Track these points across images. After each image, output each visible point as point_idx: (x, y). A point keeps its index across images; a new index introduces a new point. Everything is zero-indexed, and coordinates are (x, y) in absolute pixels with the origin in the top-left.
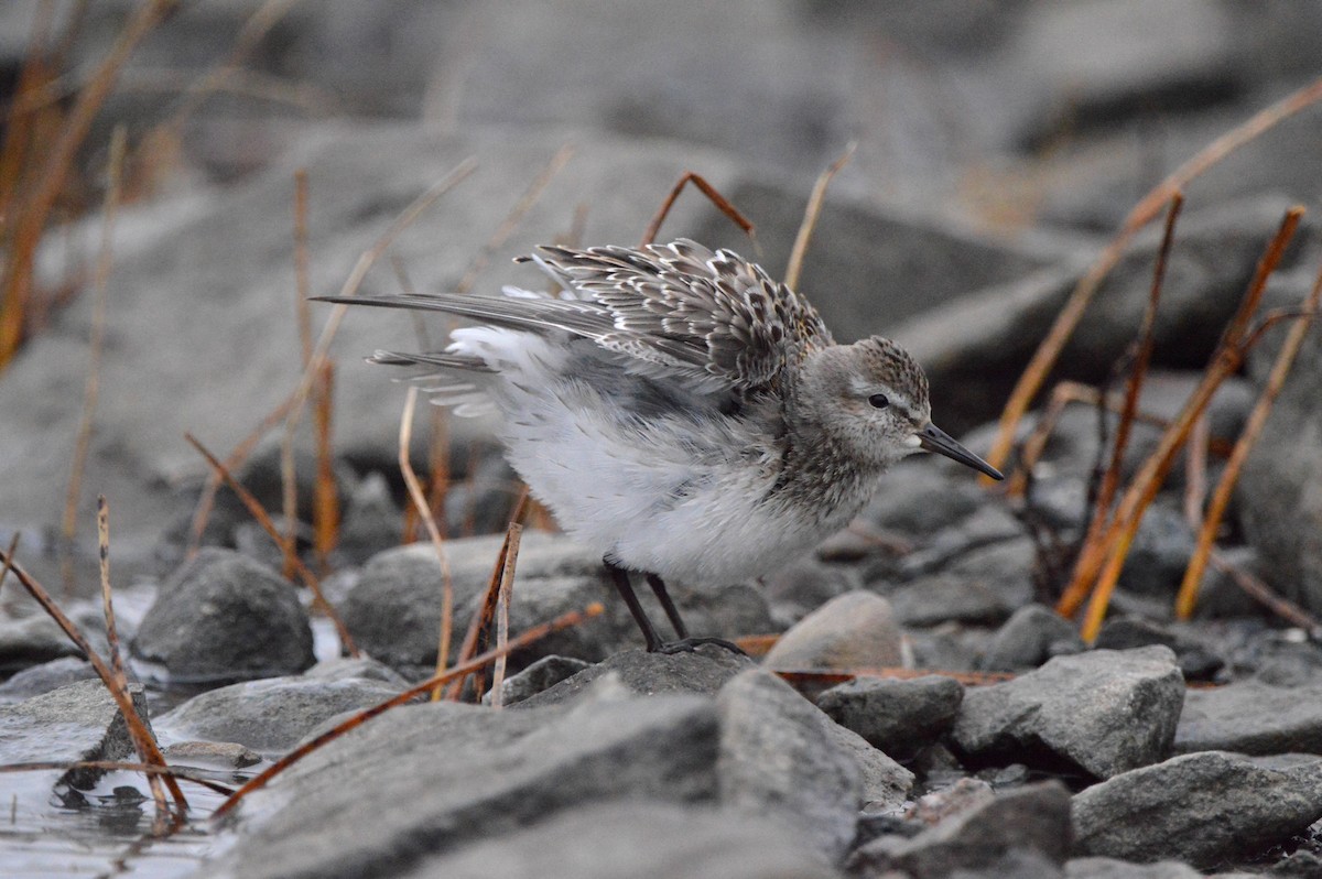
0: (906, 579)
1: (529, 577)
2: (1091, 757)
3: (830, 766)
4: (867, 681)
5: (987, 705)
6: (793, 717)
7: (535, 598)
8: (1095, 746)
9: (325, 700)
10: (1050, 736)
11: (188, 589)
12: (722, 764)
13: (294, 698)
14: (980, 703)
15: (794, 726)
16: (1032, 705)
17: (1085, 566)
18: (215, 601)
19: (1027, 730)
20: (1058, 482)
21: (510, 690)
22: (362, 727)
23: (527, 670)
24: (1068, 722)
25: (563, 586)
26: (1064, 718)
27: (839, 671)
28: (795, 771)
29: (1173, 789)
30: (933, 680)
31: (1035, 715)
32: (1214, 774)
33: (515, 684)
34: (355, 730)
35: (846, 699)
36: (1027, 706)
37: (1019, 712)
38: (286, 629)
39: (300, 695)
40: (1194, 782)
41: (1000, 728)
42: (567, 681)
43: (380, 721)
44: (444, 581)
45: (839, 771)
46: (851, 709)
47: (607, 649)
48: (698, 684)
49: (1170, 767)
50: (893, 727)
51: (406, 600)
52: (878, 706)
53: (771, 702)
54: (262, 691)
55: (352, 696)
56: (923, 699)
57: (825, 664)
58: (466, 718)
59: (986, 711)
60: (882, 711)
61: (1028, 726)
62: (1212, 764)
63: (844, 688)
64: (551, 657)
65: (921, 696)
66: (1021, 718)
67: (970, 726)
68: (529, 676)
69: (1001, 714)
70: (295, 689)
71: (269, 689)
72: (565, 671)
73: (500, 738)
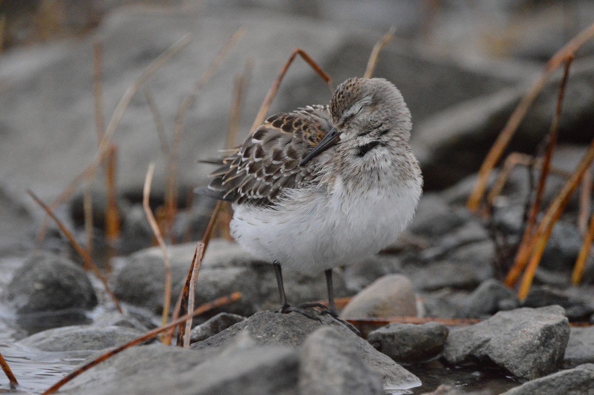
0: (425, 263)
1: (214, 267)
2: (517, 368)
3: (365, 382)
4: (396, 326)
5: (461, 339)
6: (346, 354)
7: (217, 279)
8: (519, 362)
9: (97, 339)
10: (495, 356)
11: (28, 275)
12: (303, 382)
13: (80, 338)
14: (458, 338)
15: (346, 360)
16: (485, 339)
17: (521, 257)
18: (43, 282)
19: (482, 353)
20: (509, 208)
21: (199, 332)
22: (111, 359)
23: (209, 321)
24: (505, 348)
25: (232, 273)
26: (503, 346)
27: (381, 319)
28: (345, 386)
29: (559, 389)
30: (431, 325)
31: (487, 344)
32: (581, 381)
33: (202, 329)
34: (107, 361)
35: (384, 336)
36: (483, 340)
37: (478, 343)
38: (81, 296)
39: (84, 336)
40: (570, 385)
41: (468, 351)
42: (228, 329)
43: (121, 356)
44: (167, 270)
45: (370, 384)
46: (386, 341)
47: (256, 307)
48: (300, 330)
49: (557, 377)
50: (409, 352)
51: (148, 279)
52: (401, 340)
53: (333, 346)
54: (64, 334)
55: (112, 337)
56: (426, 336)
57: (375, 315)
58: (167, 354)
59: (461, 342)
60: (403, 342)
61: (483, 351)
62: (580, 375)
63: (382, 330)
64: (222, 314)
65: (425, 334)
66: (480, 346)
67: (451, 350)
68: (209, 325)
69: (469, 344)
70: (81, 333)
71: (67, 333)
72: (230, 322)
73: (184, 366)
